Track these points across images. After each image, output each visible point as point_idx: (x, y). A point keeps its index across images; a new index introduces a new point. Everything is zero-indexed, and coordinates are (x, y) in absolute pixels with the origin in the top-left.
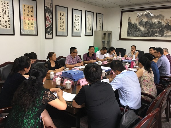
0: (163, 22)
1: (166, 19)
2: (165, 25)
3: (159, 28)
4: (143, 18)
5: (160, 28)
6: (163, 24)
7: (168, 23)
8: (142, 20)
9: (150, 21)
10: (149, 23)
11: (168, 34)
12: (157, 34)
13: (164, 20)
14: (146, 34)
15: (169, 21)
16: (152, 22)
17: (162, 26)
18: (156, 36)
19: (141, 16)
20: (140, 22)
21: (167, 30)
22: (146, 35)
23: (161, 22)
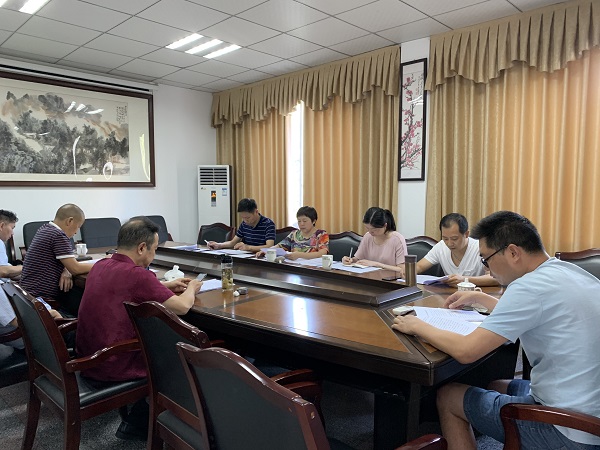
0: (97, 129)
1: (107, 124)
2: (105, 139)
3: (90, 148)
4: (30, 108)
5: (93, 146)
6: (99, 136)
7: (113, 133)
8: (26, 115)
9: (60, 122)
10: (58, 130)
11: (118, 166)
12: (87, 166)
13: (102, 124)
14: (51, 163)
15: (114, 129)
16: (65, 125)
17: (97, 142)
18: (85, 171)
19: (21, 100)
20: (21, 120)
21: (114, 155)
22: (51, 167)
23: (93, 131)
